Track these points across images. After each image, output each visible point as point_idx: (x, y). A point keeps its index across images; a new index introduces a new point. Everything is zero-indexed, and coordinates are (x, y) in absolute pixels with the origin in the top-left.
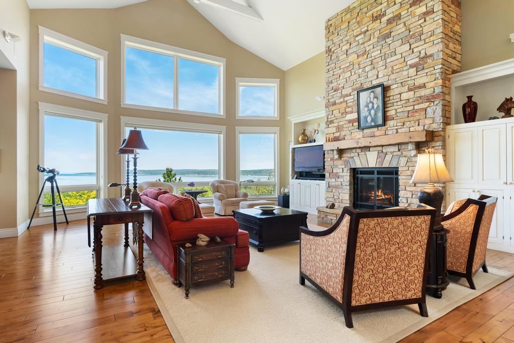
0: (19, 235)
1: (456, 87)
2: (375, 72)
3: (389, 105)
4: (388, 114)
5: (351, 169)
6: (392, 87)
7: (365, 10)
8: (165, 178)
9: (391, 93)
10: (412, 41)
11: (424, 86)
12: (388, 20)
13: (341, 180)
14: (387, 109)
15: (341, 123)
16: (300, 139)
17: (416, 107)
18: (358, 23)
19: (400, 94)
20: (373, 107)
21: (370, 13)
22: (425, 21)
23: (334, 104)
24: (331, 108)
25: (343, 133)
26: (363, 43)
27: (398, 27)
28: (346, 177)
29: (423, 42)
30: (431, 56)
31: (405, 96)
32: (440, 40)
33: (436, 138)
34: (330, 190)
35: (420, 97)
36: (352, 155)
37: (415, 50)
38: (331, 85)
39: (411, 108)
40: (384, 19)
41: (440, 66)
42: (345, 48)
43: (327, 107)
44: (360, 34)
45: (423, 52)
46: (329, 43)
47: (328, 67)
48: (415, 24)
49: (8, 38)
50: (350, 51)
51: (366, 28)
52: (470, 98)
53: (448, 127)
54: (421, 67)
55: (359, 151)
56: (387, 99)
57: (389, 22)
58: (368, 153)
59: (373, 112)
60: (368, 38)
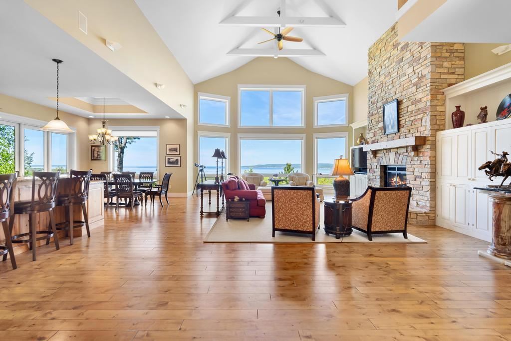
0: (188, 196)
1: (449, 99)
2: (394, 90)
3: (401, 116)
4: (401, 123)
5: (381, 166)
6: (404, 101)
7: (389, 40)
8: (285, 171)
9: (403, 106)
10: (414, 64)
11: (420, 101)
12: (402, 48)
13: (375, 174)
14: (400, 119)
15: (376, 130)
16: (358, 142)
17: (416, 118)
18: (385, 50)
19: (408, 107)
20: (392, 117)
21: (391, 44)
22: (422, 48)
23: (373, 115)
24: (371, 118)
25: (377, 138)
26: (388, 67)
27: (407, 54)
28: (378, 172)
29: (420, 66)
30: (425, 76)
31: (410, 109)
32: (429, 64)
33: (427, 142)
34: (370, 182)
35: (418, 109)
36: (381, 155)
37: (416, 71)
38: (371, 100)
39: (413, 118)
40: (400, 47)
41: (429, 85)
42: (379, 70)
43: (369, 117)
44: (386, 59)
45: (420, 73)
46: (370, 67)
47: (369, 86)
48: (416, 51)
49: (182, 106)
50: (381, 73)
51: (389, 55)
52: (458, 107)
53: (439, 133)
54: (419, 85)
55: (385, 151)
56: (400, 111)
57: (402, 49)
58: (390, 153)
59: (392, 121)
60: (390, 62)
